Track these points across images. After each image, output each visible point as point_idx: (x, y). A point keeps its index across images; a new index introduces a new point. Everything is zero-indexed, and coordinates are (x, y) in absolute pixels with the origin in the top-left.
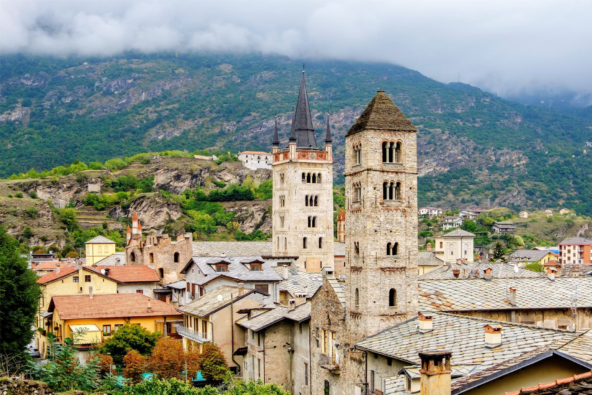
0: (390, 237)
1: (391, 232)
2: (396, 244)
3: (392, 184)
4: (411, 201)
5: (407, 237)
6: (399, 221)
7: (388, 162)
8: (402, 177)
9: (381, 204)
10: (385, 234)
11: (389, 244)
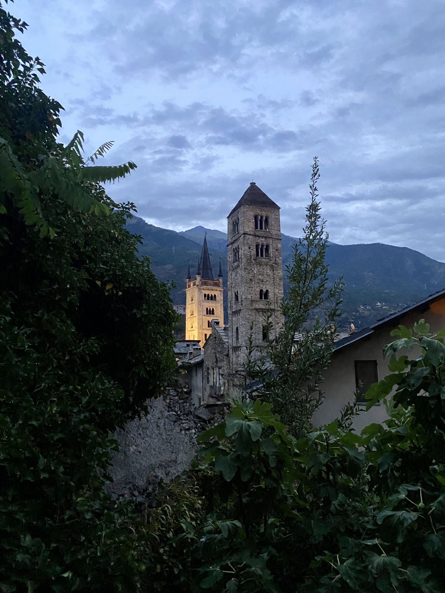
0: (261, 285)
1: (262, 281)
2: (267, 291)
3: (262, 246)
4: (277, 259)
5: (275, 286)
6: (269, 273)
7: (259, 229)
8: (270, 241)
9: (254, 260)
10: (258, 283)
11: (261, 291)
